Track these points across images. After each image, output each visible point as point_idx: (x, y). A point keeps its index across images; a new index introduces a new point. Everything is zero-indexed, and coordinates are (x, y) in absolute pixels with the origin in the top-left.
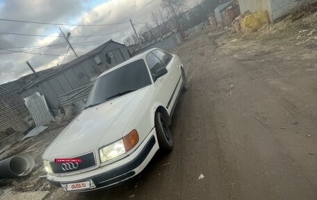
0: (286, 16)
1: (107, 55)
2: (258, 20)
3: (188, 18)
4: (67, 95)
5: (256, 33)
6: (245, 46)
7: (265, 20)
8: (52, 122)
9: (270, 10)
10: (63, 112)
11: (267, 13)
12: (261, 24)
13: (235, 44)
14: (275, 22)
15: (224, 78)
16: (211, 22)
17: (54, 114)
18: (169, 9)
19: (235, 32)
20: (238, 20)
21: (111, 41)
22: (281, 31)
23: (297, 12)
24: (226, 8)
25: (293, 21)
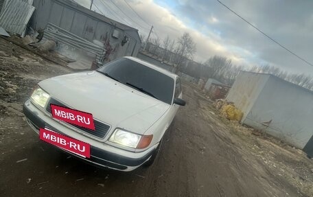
0: (251, 127)
1: (125, 37)
2: (235, 115)
3: (187, 65)
4: (59, 30)
5: (228, 121)
6: (219, 124)
7: (239, 118)
8: (19, 36)
9: (245, 115)
10: (40, 38)
11: (242, 116)
12: (234, 118)
13: (213, 116)
14: (243, 125)
15: (199, 136)
16: (199, 83)
17: (28, 32)
18: (181, 46)
19: (215, 107)
20: (222, 102)
21: (137, 31)
22: (243, 134)
23: (257, 131)
24: (218, 85)
25: (253, 134)
